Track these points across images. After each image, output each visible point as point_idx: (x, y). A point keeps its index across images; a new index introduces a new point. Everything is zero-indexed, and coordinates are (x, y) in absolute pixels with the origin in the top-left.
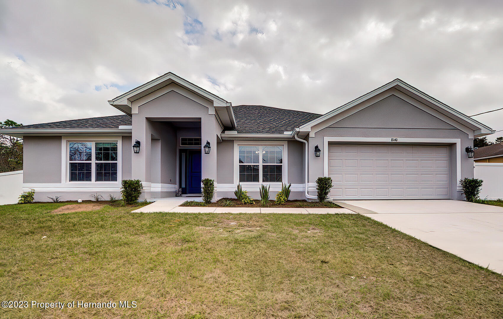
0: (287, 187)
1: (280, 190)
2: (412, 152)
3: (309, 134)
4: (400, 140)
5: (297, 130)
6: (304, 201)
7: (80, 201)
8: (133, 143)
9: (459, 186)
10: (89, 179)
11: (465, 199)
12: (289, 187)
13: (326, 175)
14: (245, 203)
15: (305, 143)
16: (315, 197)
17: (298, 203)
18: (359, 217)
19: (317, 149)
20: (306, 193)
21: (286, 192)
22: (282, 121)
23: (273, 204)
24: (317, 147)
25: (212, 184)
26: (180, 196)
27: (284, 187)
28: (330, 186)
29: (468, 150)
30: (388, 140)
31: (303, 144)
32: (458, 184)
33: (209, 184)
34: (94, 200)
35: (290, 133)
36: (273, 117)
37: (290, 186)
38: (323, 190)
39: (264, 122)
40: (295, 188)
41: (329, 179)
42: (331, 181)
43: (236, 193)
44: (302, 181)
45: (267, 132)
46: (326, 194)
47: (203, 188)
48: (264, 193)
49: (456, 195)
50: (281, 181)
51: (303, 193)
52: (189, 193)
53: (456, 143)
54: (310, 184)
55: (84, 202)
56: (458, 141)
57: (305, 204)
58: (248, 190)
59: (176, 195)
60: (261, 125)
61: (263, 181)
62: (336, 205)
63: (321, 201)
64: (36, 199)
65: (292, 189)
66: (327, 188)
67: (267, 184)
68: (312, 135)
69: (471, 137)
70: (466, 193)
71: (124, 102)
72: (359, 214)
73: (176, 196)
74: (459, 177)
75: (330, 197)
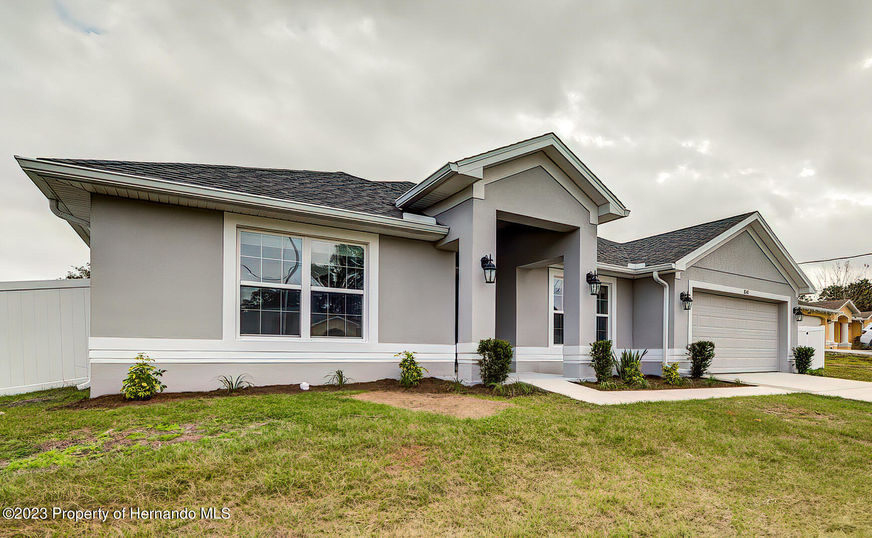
2: (752, 310)
3: (674, 273)
4: (752, 293)
5: (674, 266)
7: (305, 386)
8: (478, 260)
9: (791, 356)
10: (293, 329)
11: (797, 371)
16: (688, 370)
19: (686, 298)
28: (712, 355)
29: (796, 311)
30: (740, 291)
31: (661, 287)
32: (790, 352)
41: (710, 344)
42: (714, 347)
46: (705, 365)
49: (787, 366)
53: (786, 301)
54: (676, 351)
56: (789, 299)
63: (697, 377)
66: (706, 358)
68: (678, 275)
69: (797, 295)
71: (478, 172)
74: (790, 345)
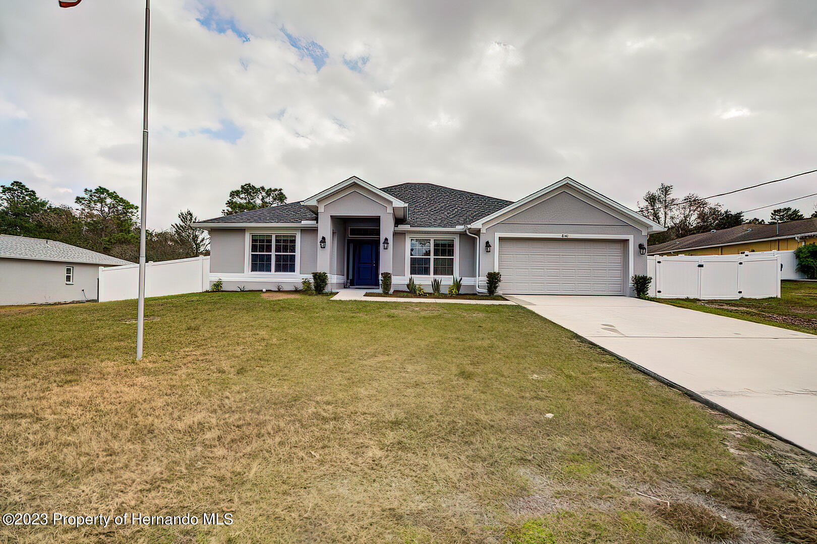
0: (458, 281)
1: (451, 283)
3: (480, 230)
4: (571, 236)
5: (469, 226)
6: (475, 294)
7: (264, 290)
8: (320, 239)
9: (631, 283)
10: (269, 269)
11: (636, 295)
12: (460, 281)
13: (496, 271)
14: (420, 295)
15: (476, 238)
16: (485, 291)
17: (468, 297)
18: (518, 307)
19: (488, 245)
20: (477, 287)
21: (458, 285)
22: (454, 210)
23: (445, 296)
24: (487, 243)
25: (390, 277)
26: (349, 288)
27: (455, 280)
28: (500, 281)
29: (641, 247)
30: (559, 236)
31: (474, 240)
32: (631, 281)
33: (387, 277)
34: (277, 290)
35: (462, 227)
36: (443, 202)
37: (461, 279)
38: (492, 284)
39: (435, 211)
40: (466, 281)
41: (498, 273)
42: (500, 275)
43: (408, 286)
44: (473, 275)
45: (439, 226)
46: (496, 288)
47: (382, 280)
48: (436, 285)
49: (628, 292)
50: (453, 274)
51: (474, 286)
52: (357, 285)
53: (629, 240)
54: (482, 278)
55: (267, 291)
56: (631, 238)
57: (475, 297)
58: (422, 283)
59: (344, 286)
60: (432, 215)
61: (435, 274)
62: (504, 298)
63: (490, 295)
64: (225, 288)
65: (463, 283)
66: (496, 283)
67: (438, 277)
68: (483, 231)
69: (645, 233)
70: (637, 289)
71: (314, 203)
72: (519, 305)
73: (345, 288)
74: (632, 274)
75: (499, 291)
